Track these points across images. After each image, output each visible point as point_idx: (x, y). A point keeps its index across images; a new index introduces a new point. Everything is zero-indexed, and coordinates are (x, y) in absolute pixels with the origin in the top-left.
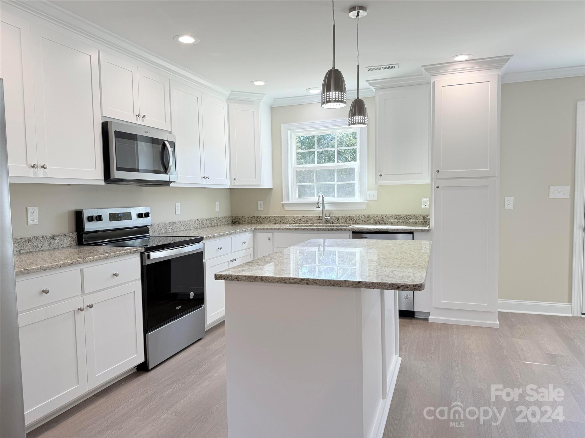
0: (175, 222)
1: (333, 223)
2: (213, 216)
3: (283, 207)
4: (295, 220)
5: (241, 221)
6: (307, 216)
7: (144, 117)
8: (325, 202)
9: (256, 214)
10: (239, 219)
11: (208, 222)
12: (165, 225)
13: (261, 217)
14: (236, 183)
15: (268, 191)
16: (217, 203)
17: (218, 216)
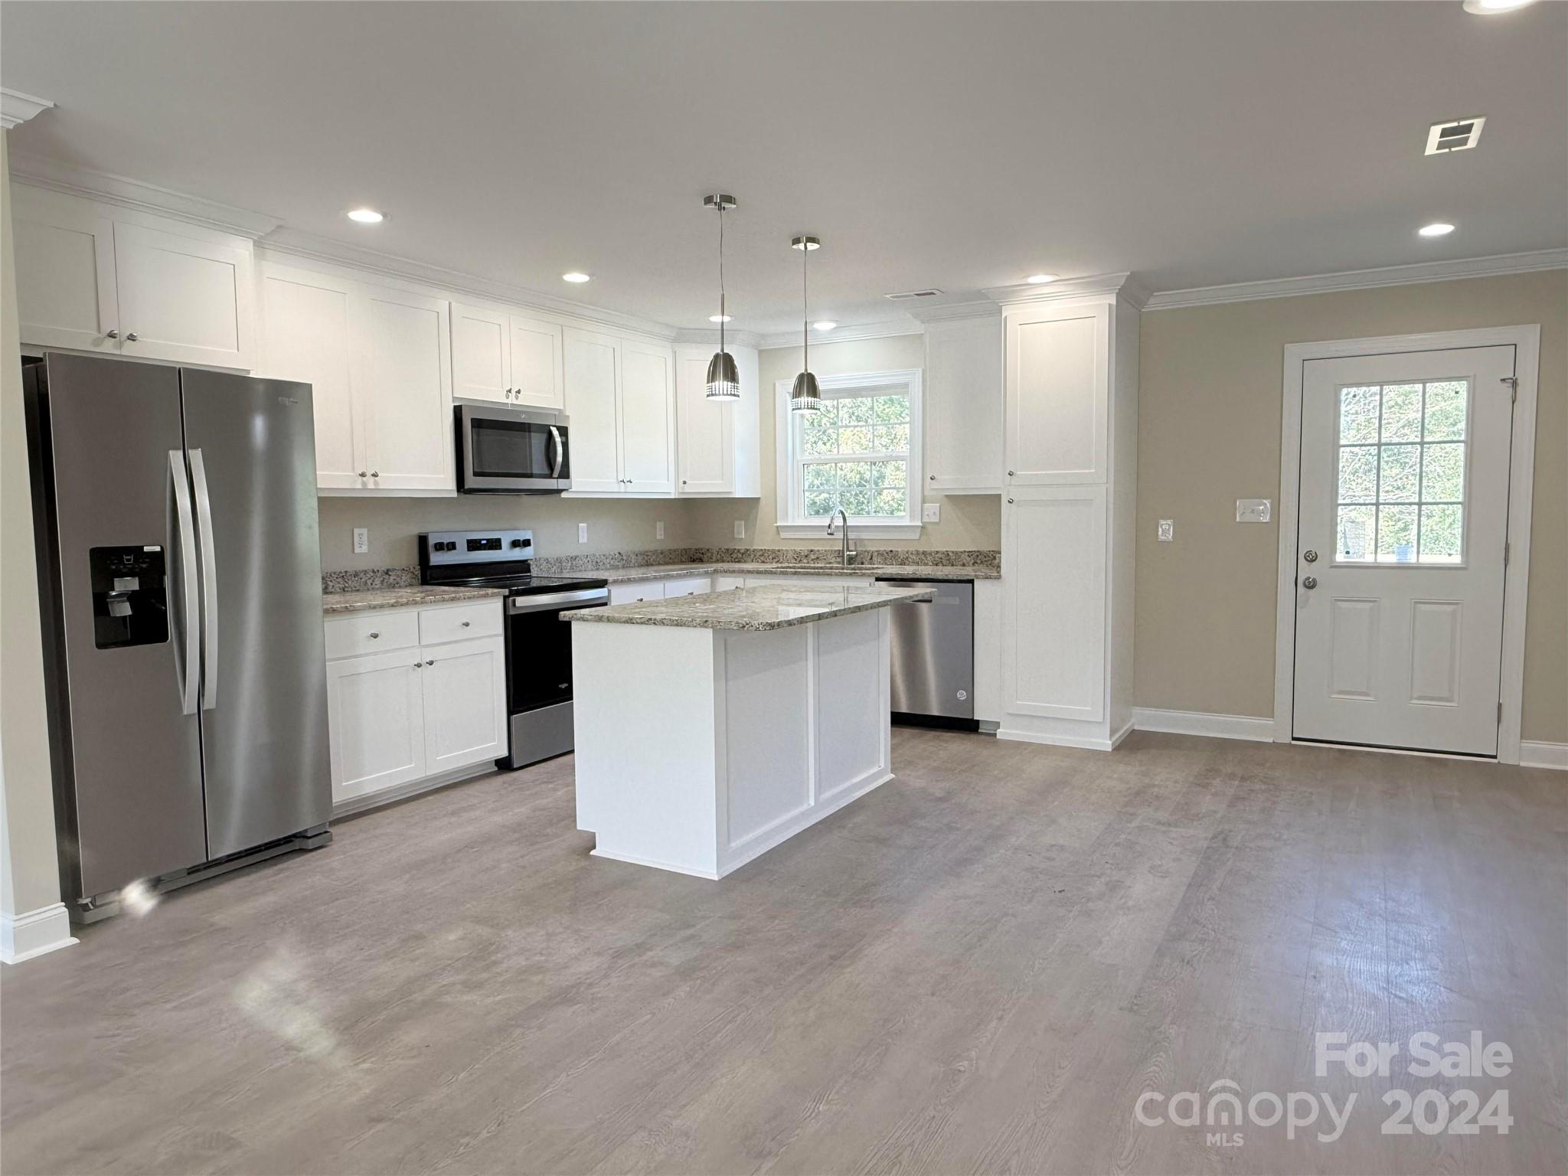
0: (576, 557)
1: (862, 564)
2: (652, 547)
3: (778, 533)
4: (798, 557)
5: (705, 558)
6: (818, 551)
7: (519, 392)
9: (731, 546)
10: (703, 554)
11: (640, 558)
12: (559, 561)
13: (739, 551)
14: (687, 489)
15: (752, 503)
16: (660, 525)
17: (658, 547)
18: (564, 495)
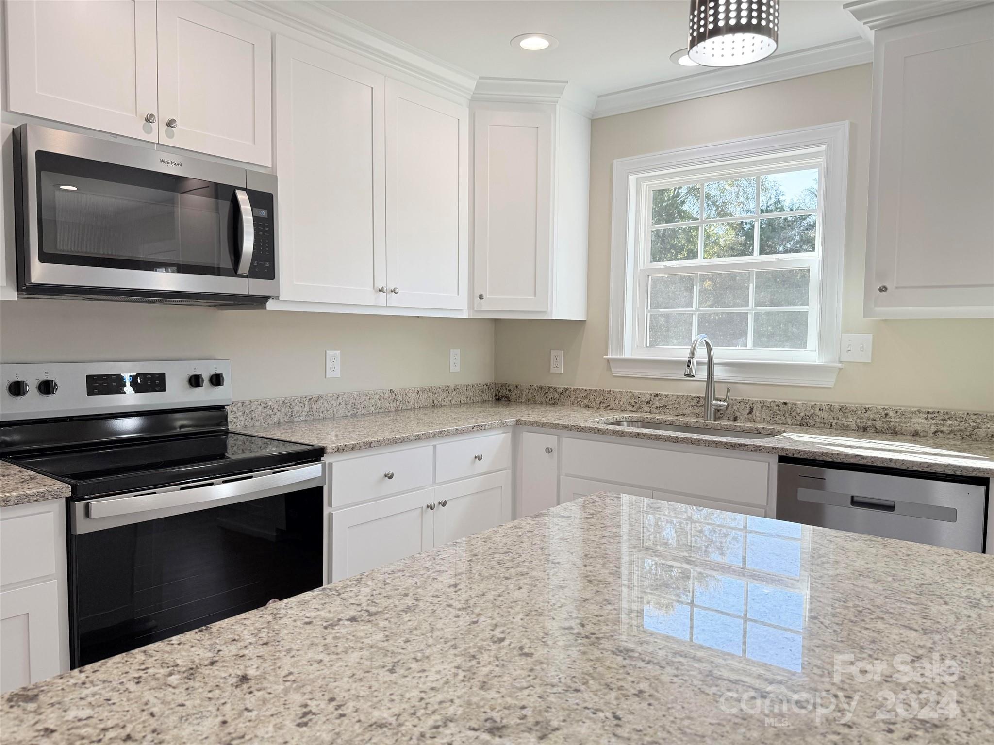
0: (320, 397)
1: (735, 419)
2: (439, 381)
3: (609, 368)
4: (636, 402)
5: (513, 397)
6: (667, 396)
7: (170, 124)
8: (715, 360)
9: (546, 382)
10: (510, 391)
11: (423, 397)
12: (287, 404)
13: (555, 389)
14: (485, 305)
15: (574, 326)
16: (456, 353)
17: (452, 382)
18: (270, 305)
